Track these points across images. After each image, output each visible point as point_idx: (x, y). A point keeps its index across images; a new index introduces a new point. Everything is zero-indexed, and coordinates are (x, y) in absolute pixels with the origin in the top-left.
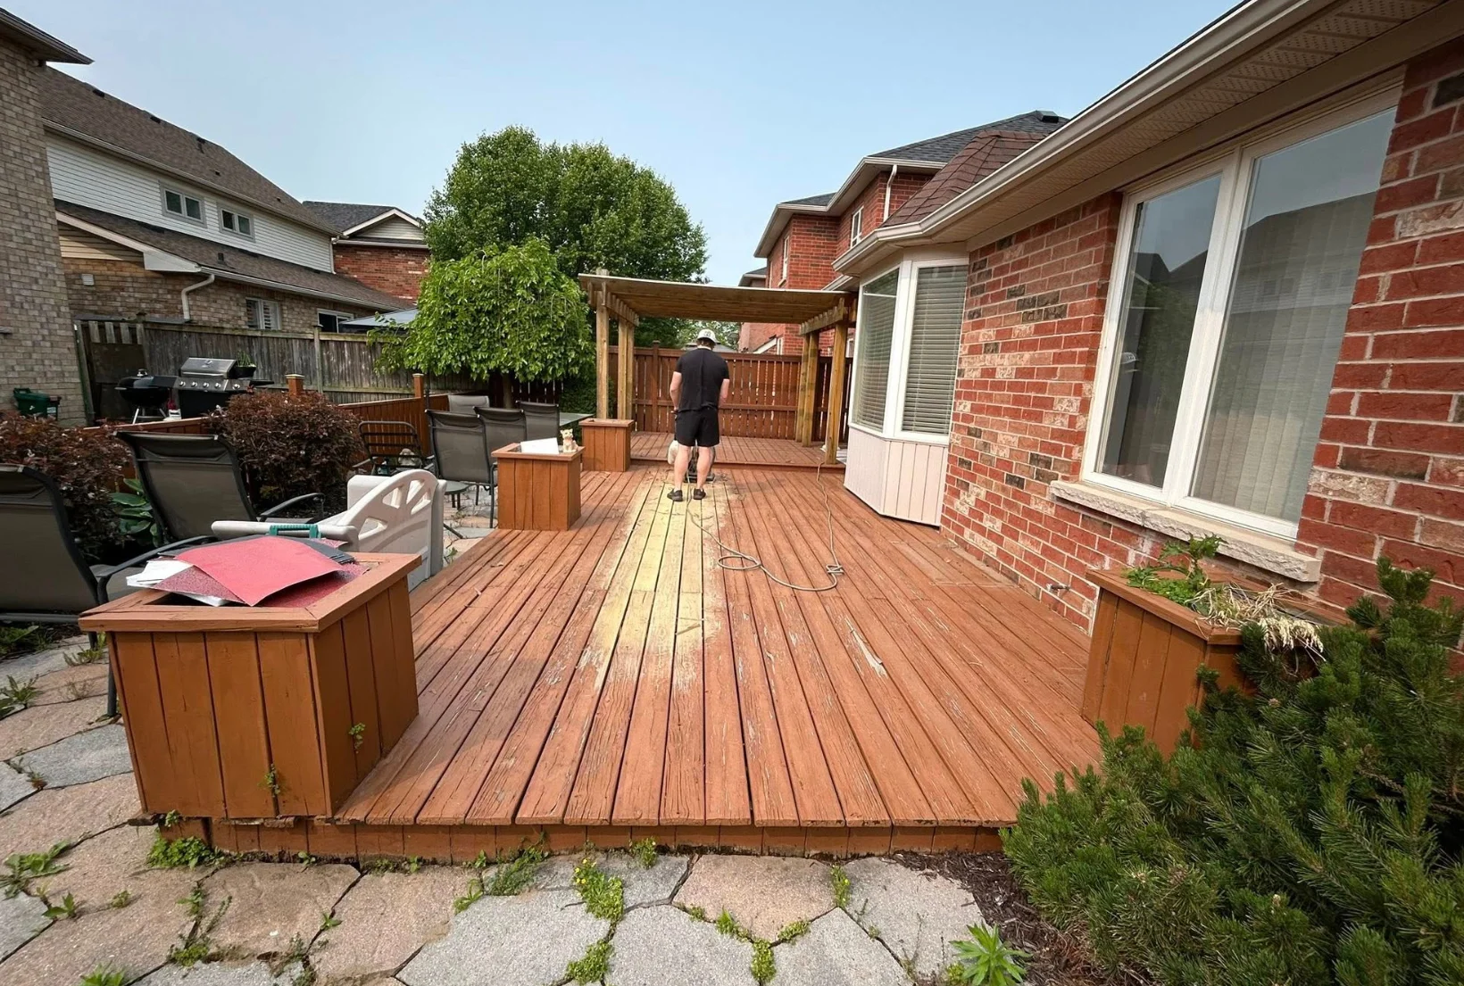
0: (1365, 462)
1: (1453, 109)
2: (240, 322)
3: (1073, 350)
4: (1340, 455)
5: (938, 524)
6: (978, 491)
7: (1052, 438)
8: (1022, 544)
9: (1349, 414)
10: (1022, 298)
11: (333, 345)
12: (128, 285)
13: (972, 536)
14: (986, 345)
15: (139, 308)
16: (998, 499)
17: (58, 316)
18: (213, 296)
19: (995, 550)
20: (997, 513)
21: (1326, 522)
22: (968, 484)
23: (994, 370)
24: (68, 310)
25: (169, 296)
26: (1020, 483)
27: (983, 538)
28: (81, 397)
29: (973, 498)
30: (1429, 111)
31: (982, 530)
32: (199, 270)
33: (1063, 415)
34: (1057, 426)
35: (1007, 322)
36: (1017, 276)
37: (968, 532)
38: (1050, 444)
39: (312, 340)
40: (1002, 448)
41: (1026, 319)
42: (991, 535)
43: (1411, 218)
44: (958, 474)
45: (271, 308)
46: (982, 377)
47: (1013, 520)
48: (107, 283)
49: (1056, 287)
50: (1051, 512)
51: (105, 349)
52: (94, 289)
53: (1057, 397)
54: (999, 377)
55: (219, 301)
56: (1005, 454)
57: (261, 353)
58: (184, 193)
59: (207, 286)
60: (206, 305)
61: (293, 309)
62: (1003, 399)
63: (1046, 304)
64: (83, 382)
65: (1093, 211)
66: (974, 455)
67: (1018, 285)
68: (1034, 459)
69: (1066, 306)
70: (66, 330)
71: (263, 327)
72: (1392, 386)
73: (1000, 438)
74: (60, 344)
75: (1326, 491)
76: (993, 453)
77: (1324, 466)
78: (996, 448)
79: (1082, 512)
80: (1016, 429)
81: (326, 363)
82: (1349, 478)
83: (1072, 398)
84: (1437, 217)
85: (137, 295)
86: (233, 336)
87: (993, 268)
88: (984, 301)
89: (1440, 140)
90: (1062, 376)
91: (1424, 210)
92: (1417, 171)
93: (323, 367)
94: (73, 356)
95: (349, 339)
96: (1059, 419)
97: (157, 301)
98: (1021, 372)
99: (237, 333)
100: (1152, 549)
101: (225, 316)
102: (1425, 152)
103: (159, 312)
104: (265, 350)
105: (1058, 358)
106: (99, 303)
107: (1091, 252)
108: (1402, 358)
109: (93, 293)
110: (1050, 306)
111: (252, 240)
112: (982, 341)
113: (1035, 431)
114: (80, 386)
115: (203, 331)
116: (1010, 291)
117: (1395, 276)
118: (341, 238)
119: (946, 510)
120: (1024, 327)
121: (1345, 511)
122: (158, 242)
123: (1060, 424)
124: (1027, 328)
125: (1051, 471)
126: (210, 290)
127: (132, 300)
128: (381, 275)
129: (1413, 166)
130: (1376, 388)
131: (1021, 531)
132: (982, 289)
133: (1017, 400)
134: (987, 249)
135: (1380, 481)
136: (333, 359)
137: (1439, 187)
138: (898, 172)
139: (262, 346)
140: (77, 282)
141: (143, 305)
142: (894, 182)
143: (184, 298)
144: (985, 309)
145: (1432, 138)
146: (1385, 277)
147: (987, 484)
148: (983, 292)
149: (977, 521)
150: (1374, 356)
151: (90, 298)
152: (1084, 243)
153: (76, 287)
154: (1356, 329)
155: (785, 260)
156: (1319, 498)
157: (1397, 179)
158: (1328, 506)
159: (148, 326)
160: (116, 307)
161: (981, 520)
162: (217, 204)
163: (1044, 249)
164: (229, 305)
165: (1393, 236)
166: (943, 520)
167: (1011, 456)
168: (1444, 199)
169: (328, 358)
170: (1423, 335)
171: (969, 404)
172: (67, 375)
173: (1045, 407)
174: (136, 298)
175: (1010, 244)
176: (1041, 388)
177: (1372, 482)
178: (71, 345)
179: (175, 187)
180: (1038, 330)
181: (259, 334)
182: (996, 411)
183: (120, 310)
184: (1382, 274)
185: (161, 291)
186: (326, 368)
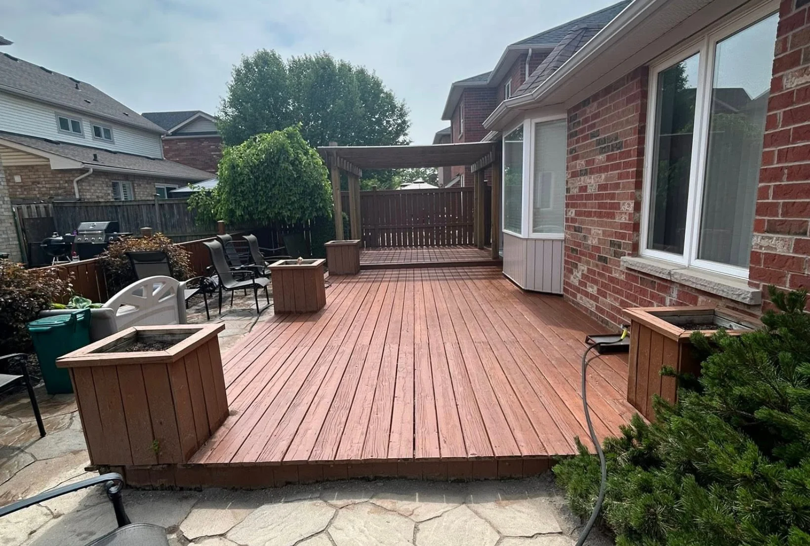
0: (778, 228)
1: (805, 10)
2: (109, 197)
3: (628, 170)
4: (766, 224)
5: (562, 293)
6: (583, 268)
7: (621, 229)
8: (608, 300)
9: (768, 199)
10: (598, 138)
11: (166, 206)
12: (42, 180)
13: (581, 298)
14: (581, 170)
15: (49, 194)
16: (594, 272)
17: (4, 204)
18: (92, 182)
19: (595, 306)
20: (595, 282)
21: (762, 267)
22: (577, 264)
23: (586, 187)
24: (9, 199)
25: (66, 185)
26: (605, 260)
27: (587, 299)
28: (19, 253)
29: (580, 273)
30: (794, 11)
31: (587, 294)
32: (83, 166)
33: (626, 213)
34: (623, 220)
35: (592, 154)
36: (594, 124)
37: (579, 295)
38: (620, 233)
39: (154, 205)
40: (594, 238)
41: (601, 153)
42: (592, 297)
43: (790, 76)
44: (571, 258)
45: (127, 186)
46: (580, 192)
47: (604, 285)
48: (29, 180)
49: (616, 130)
50: (623, 277)
51: (32, 221)
52: (22, 184)
53: (622, 202)
54: (589, 191)
55: (96, 185)
56: (595, 242)
57: (123, 216)
58: (70, 117)
59: (89, 176)
60: (88, 188)
61: (140, 185)
62: (592, 206)
63: (612, 141)
64: (20, 244)
65: (632, 79)
66: (579, 245)
67: (595, 130)
68: (612, 244)
69: (622, 142)
70: (9, 212)
71: (123, 199)
72: (788, 179)
73: (593, 232)
74: (6, 221)
75: (761, 247)
76: (589, 242)
77: (759, 232)
78: (591, 238)
79: (640, 275)
80: (601, 225)
81: (163, 220)
82: (771, 238)
83: (629, 202)
84: (802, 75)
85: (47, 186)
86: (106, 206)
87: (581, 119)
88: (577, 142)
89: (800, 28)
90: (624, 188)
91: (796, 71)
92: (792, 48)
93: (161, 221)
94: (13, 228)
95: (177, 202)
96: (624, 216)
97: (59, 188)
98: (602, 187)
99: (108, 204)
100: (677, 295)
101: (100, 194)
102: (794, 36)
103: (61, 195)
104: (126, 214)
105: (620, 177)
106: (25, 193)
107: (633, 105)
108: (791, 162)
109: (21, 187)
110: (613, 142)
111: (113, 142)
112: (578, 168)
113: (611, 225)
114: (18, 246)
115: (88, 205)
116: (591, 134)
117: (784, 112)
118: (167, 136)
119: (566, 283)
120: (600, 157)
121: (772, 258)
122: (57, 151)
123: (624, 219)
124: (601, 157)
125: (622, 250)
126: (90, 178)
127: (44, 189)
128: (194, 157)
129: (789, 45)
130: (780, 182)
131: (608, 292)
132: (576, 134)
133: (600, 206)
134: (576, 108)
135: (786, 238)
136: (168, 216)
137: (802, 56)
138: (532, 53)
139: (124, 212)
140: (11, 181)
141: (51, 192)
142: (531, 60)
143: (75, 185)
144: (579, 147)
145: (797, 27)
146: (780, 113)
147: (588, 263)
148: (576, 136)
149: (584, 288)
150: (778, 163)
151: (19, 190)
152: (629, 100)
153: (11, 184)
154: (769, 146)
155: (462, 121)
156: (757, 252)
157: (782, 53)
158: (762, 257)
159: (56, 205)
160: (36, 194)
161: (586, 287)
162: (90, 122)
163: (608, 105)
164: (102, 187)
165: (782, 88)
166: (565, 290)
167: (599, 243)
168: (805, 64)
169: (165, 215)
170: (800, 147)
171: (573, 211)
172: (11, 240)
173: (616, 209)
174: (47, 188)
175: (589, 103)
176: (612, 197)
177: (782, 239)
178: (12, 221)
179: (65, 114)
180: (609, 158)
181: (121, 204)
182: (589, 214)
183: (38, 196)
184: (778, 111)
185: (61, 182)
186: (164, 223)
